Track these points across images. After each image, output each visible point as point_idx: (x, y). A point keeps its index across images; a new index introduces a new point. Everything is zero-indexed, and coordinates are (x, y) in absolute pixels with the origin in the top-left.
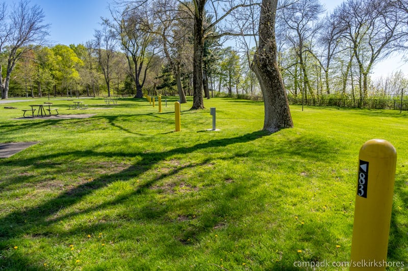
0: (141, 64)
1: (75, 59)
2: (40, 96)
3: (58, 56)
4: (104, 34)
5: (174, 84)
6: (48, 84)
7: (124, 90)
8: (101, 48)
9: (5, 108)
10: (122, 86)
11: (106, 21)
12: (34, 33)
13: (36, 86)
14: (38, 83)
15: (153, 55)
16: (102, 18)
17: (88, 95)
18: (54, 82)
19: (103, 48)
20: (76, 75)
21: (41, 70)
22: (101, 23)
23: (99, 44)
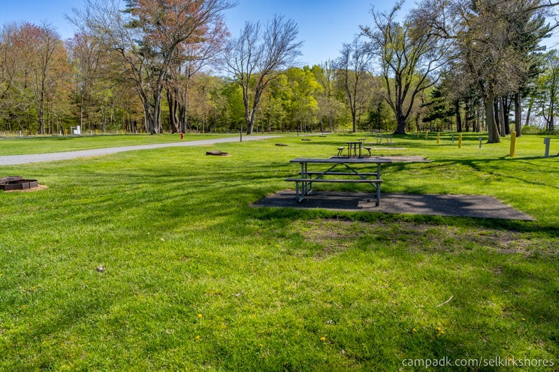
0: (407, 86)
1: (314, 83)
2: (269, 131)
3: (295, 82)
4: (354, 48)
5: (450, 114)
6: (278, 117)
7: (368, 124)
8: (349, 68)
9: (276, 145)
10: (365, 117)
11: (366, 30)
12: (285, 55)
13: (266, 119)
14: (268, 115)
15: (428, 71)
16: (361, 27)
17: (321, 130)
18: (284, 114)
19: (351, 68)
20: (314, 104)
21: (273, 99)
22: (359, 34)
23: (346, 62)
